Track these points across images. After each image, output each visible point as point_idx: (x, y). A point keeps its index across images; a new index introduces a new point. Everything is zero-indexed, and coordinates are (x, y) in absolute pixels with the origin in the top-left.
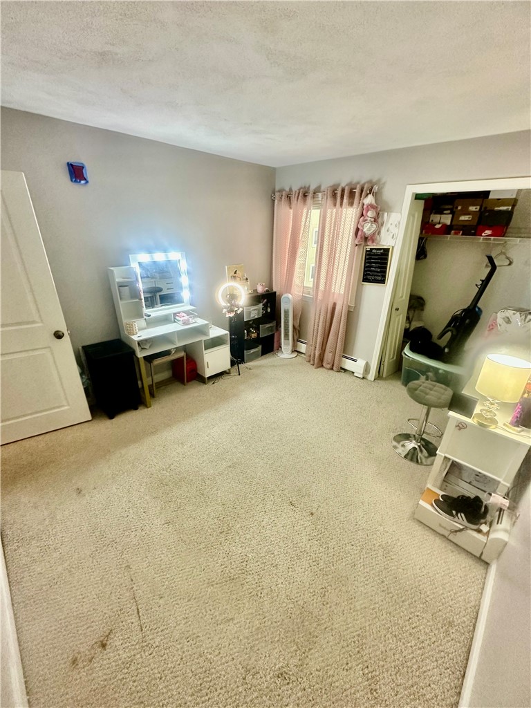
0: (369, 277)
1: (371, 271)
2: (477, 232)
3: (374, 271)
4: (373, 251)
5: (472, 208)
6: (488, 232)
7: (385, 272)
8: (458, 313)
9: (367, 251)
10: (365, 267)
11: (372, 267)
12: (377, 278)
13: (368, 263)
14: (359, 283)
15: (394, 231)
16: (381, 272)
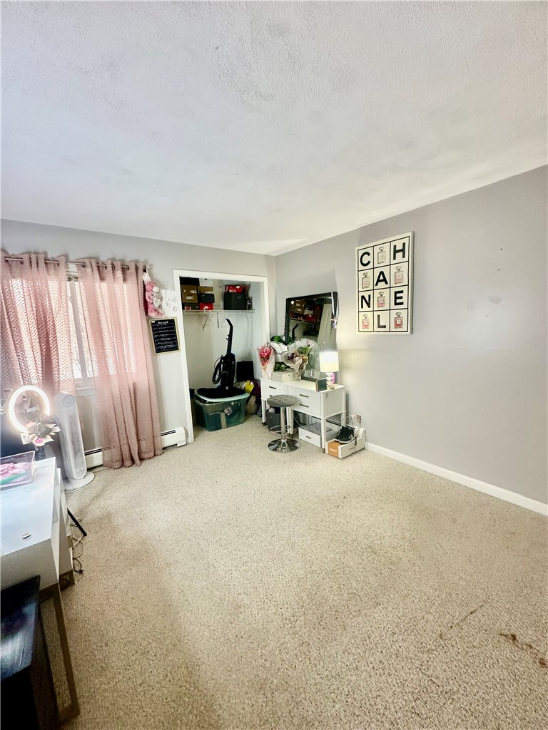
0: (162, 347)
1: (162, 341)
2: (201, 308)
3: (164, 341)
4: (159, 323)
5: (193, 292)
6: (206, 307)
7: (176, 339)
8: (219, 361)
9: (152, 324)
10: (155, 339)
11: (161, 337)
12: (170, 346)
13: (156, 334)
14: (153, 354)
15: (173, 304)
16: (172, 340)
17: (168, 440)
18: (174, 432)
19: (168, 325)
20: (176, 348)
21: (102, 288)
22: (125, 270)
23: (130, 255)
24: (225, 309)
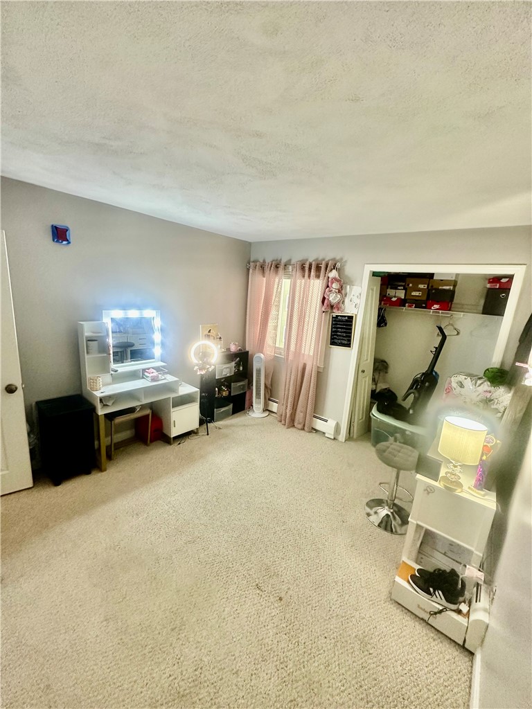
0: (336, 341)
1: (338, 336)
2: (427, 306)
3: (340, 336)
4: (339, 318)
5: (421, 286)
6: (436, 306)
7: (350, 337)
8: (419, 376)
9: (333, 317)
10: (332, 331)
11: (338, 331)
12: (344, 342)
13: (334, 328)
14: (327, 344)
15: (356, 300)
16: (346, 336)
17: (319, 425)
18: (326, 421)
19: (346, 321)
20: (348, 345)
23: (327, 254)
24: (483, 313)
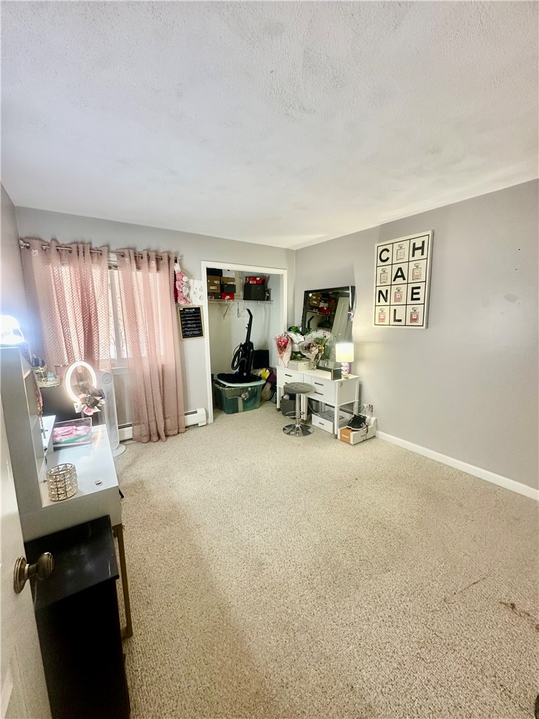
0: (188, 333)
1: (188, 328)
2: (223, 298)
3: (191, 327)
4: (186, 310)
5: (216, 282)
6: (228, 297)
7: (201, 326)
8: (238, 349)
9: (180, 311)
10: (182, 325)
11: (188, 324)
12: (195, 332)
13: (183, 321)
14: (180, 340)
15: (199, 294)
16: (197, 327)
17: (191, 420)
18: (196, 412)
19: (194, 313)
20: (201, 334)
21: (138, 276)
22: (158, 260)
23: (163, 247)
24: (244, 299)
